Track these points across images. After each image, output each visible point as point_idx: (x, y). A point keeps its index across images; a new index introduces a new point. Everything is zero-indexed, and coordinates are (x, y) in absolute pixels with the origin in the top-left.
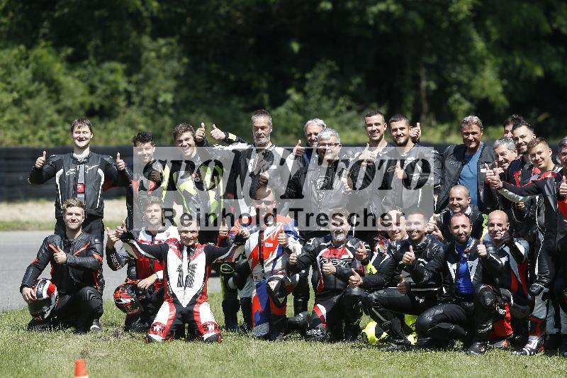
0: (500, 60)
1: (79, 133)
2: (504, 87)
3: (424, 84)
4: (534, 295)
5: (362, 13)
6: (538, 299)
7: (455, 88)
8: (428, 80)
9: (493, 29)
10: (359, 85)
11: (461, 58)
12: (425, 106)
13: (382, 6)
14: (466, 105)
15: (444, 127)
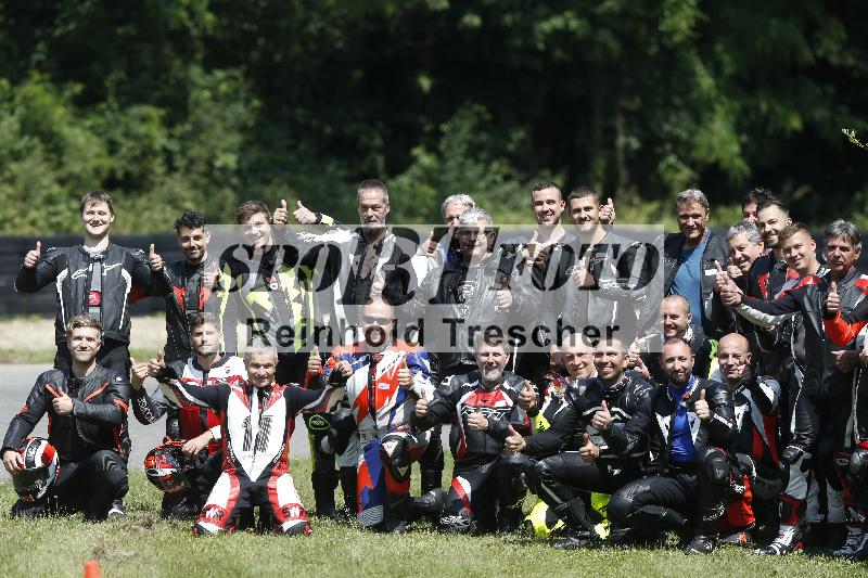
0: (737, 105)
1: (93, 213)
2: (744, 147)
3: (621, 141)
4: (788, 463)
5: (527, 31)
6: (794, 470)
7: (668, 147)
8: (627, 135)
9: (727, 58)
10: (523, 142)
11: (677, 101)
12: (624, 175)
13: (557, 22)
14: (685, 173)
15: (652, 207)
